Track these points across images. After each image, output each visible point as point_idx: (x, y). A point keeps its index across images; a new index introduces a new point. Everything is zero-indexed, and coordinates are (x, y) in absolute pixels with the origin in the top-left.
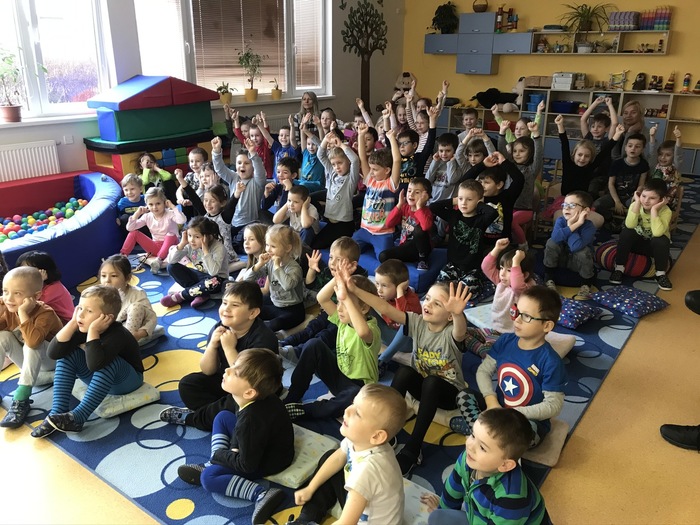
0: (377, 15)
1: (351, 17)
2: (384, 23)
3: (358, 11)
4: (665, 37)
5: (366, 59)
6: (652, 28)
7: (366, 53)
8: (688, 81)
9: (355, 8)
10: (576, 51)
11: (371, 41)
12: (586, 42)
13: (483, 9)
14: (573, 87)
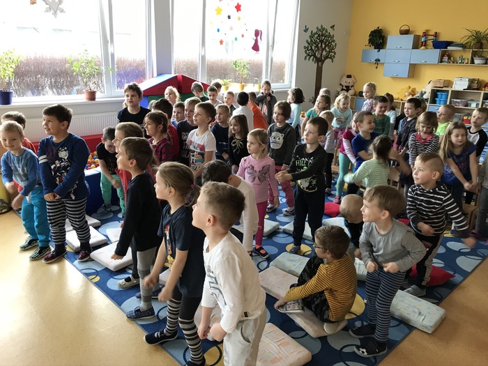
0: (330, 36)
1: (311, 37)
2: (334, 41)
3: (316, 33)
5: (320, 65)
7: (320, 61)
9: (314, 32)
10: (473, 62)
11: (324, 53)
12: (481, 57)
13: (406, 32)
14: (469, 88)
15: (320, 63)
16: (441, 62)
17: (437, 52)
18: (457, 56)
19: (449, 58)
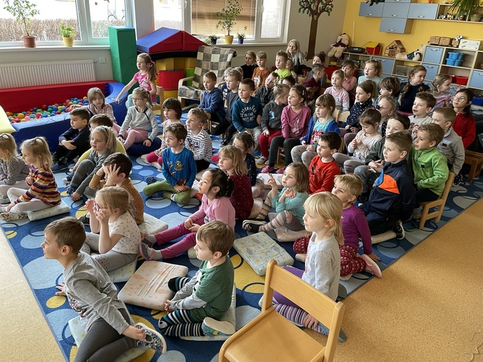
7: (315, 14)
11: (320, 5)
15: (315, 16)
16: (439, 18)
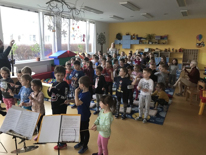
1: (99, 36)
2: (105, 37)
3: (100, 35)
4: (167, 41)
5: (102, 46)
6: (164, 39)
7: (102, 44)
8: (173, 50)
10: (149, 43)
11: (103, 42)
12: (151, 42)
13: (128, 35)
14: (149, 51)
16: (140, 43)
17: (138, 41)
18: (144, 42)
19: (142, 42)
